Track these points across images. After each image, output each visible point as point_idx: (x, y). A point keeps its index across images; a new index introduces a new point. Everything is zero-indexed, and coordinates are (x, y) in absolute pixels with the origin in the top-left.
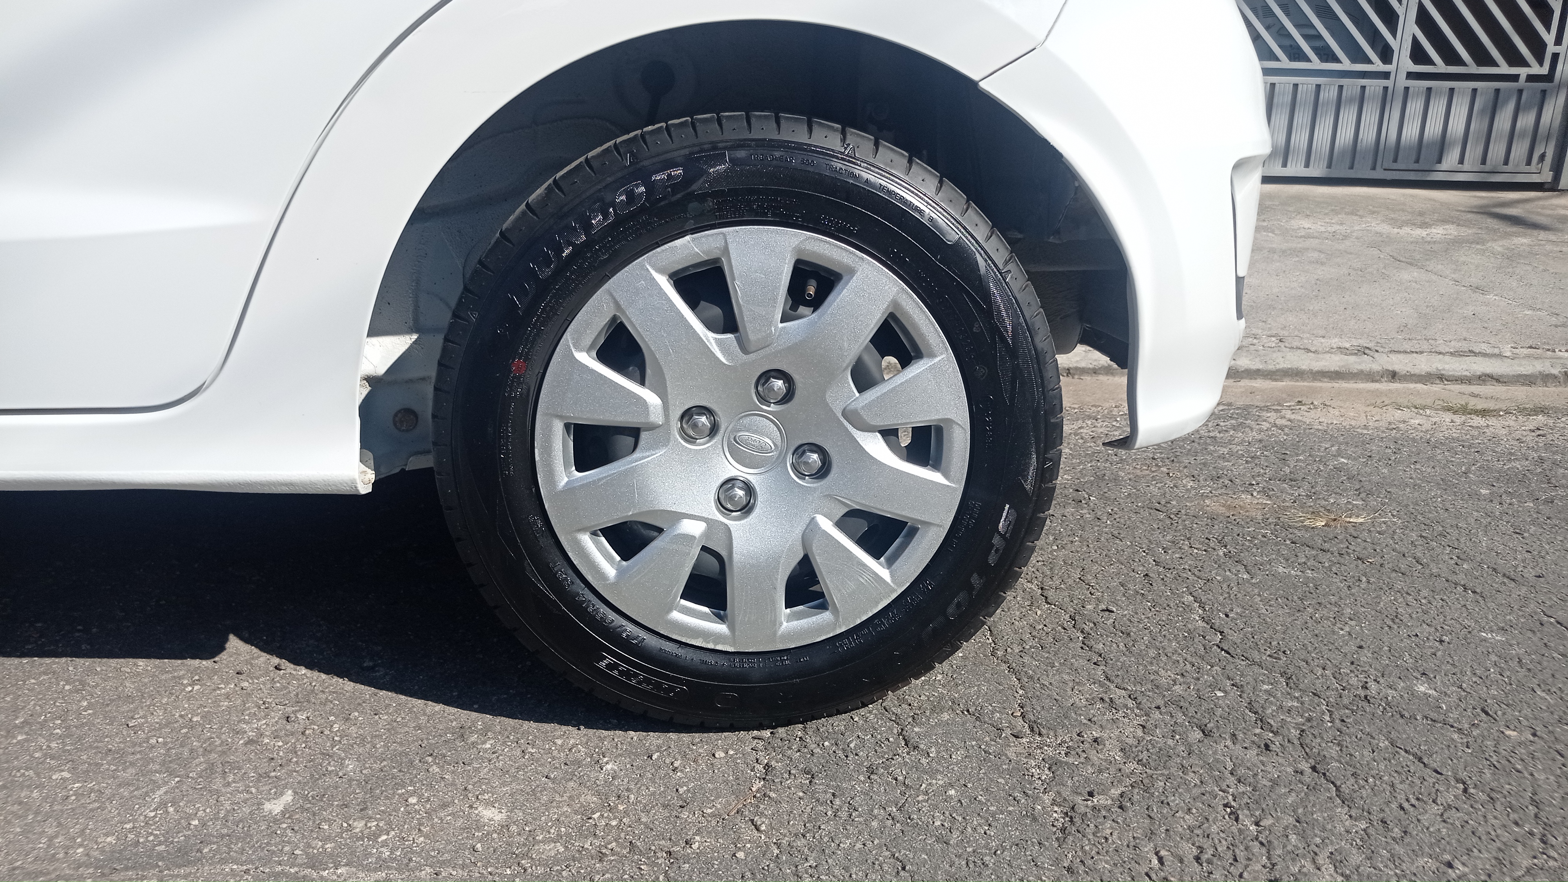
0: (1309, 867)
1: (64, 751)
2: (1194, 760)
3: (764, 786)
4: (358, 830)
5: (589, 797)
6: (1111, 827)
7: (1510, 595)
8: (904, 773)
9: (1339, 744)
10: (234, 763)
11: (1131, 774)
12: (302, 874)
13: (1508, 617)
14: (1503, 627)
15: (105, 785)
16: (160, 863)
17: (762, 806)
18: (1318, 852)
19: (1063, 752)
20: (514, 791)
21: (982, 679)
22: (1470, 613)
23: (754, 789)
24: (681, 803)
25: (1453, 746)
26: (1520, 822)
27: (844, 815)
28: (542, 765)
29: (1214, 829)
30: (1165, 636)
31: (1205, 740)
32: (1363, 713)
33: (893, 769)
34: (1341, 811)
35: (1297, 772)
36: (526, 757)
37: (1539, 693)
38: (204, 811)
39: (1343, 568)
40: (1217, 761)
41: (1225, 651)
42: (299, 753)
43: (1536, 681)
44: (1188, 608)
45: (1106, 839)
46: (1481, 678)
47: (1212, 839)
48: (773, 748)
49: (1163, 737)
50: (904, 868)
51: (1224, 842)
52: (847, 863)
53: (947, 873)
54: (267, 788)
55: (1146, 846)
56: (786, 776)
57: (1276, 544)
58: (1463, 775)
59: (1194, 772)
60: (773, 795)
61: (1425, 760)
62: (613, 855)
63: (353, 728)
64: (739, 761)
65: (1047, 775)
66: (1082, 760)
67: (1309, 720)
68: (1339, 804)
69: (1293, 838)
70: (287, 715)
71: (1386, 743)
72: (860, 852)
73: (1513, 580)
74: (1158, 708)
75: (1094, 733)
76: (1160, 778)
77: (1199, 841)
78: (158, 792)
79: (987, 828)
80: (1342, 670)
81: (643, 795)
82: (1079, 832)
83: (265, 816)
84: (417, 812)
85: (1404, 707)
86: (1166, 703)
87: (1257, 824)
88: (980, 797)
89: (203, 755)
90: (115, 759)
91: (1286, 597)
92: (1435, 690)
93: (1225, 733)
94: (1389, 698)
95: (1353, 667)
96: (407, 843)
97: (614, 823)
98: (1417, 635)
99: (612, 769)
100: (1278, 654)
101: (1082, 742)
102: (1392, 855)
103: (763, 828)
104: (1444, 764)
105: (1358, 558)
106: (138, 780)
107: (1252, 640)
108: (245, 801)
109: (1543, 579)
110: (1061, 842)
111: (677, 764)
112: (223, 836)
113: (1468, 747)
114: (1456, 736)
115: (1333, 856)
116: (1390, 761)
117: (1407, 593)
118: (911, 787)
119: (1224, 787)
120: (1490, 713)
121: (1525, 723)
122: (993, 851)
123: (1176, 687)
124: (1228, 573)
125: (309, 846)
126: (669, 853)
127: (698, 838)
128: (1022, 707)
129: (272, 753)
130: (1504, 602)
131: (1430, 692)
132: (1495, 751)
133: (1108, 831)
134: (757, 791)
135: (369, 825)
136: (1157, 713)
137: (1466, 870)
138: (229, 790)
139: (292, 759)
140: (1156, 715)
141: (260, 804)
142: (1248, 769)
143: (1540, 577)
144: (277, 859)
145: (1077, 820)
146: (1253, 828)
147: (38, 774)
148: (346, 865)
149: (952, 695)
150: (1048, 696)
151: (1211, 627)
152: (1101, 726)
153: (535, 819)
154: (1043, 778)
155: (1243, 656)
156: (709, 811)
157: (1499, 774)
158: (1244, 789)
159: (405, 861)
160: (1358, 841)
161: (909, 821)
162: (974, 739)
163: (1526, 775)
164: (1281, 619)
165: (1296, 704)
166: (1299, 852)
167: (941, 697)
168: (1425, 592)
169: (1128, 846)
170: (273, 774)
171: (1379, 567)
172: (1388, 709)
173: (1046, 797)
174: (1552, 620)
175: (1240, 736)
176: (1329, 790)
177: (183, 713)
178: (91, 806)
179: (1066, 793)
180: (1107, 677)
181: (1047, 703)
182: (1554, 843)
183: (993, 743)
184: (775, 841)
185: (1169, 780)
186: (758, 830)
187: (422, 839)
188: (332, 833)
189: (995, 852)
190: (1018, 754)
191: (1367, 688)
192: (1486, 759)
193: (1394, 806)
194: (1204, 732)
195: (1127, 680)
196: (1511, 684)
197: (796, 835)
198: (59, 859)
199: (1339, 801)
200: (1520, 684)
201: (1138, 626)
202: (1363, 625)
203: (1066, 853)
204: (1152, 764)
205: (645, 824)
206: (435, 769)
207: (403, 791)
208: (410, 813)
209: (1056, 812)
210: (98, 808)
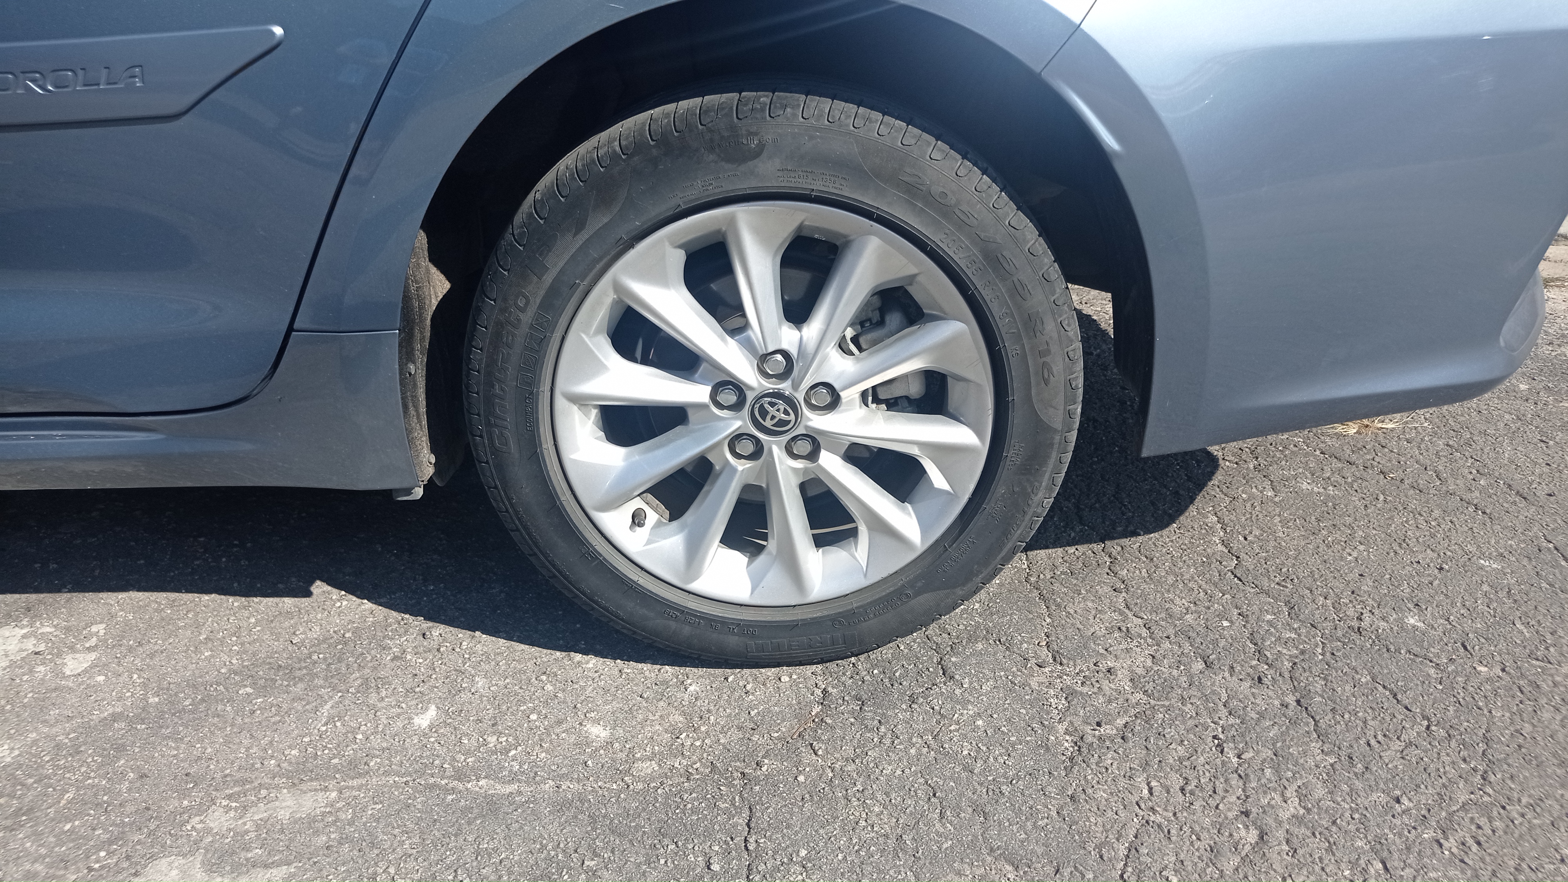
0: (1278, 798)
1: (243, 667)
2: (1194, 691)
3: (822, 710)
4: (491, 745)
5: (676, 716)
6: (1112, 758)
7: (1517, 517)
8: (940, 703)
9: (1325, 679)
10: (384, 678)
11: (1137, 705)
12: (451, 785)
13: (1510, 542)
14: (1502, 554)
15: (281, 699)
16: (337, 776)
17: (820, 731)
18: (1287, 787)
19: (1079, 682)
20: (615, 709)
21: (1014, 608)
22: (1474, 537)
23: (813, 714)
24: (752, 725)
25: (1427, 682)
26: (1468, 759)
27: (887, 742)
28: (636, 685)
29: (1202, 760)
30: (1184, 561)
31: (1206, 672)
32: (1353, 646)
33: (931, 698)
34: (1315, 746)
35: (1283, 705)
36: (623, 677)
37: (1518, 626)
38: (366, 725)
39: (1364, 484)
40: (1213, 692)
41: (1238, 578)
42: (437, 670)
43: (1518, 614)
44: (1211, 530)
45: (1107, 769)
46: (1469, 610)
47: (1198, 771)
48: (830, 673)
49: (1169, 667)
50: (934, 795)
51: (1207, 774)
52: (888, 789)
53: (970, 800)
54: (414, 702)
55: (1140, 777)
56: (840, 701)
57: (1306, 455)
58: (1429, 712)
59: (1191, 704)
60: (829, 721)
61: (1399, 697)
62: (698, 774)
63: (478, 646)
64: (801, 686)
65: (1063, 705)
66: (1095, 690)
67: (1303, 652)
68: (1314, 738)
69: (1268, 772)
70: (423, 632)
71: (1368, 677)
72: (899, 778)
73: (1525, 498)
74: (1168, 637)
75: (1108, 662)
76: (1161, 710)
77: (1186, 773)
78: (325, 707)
79: (1006, 758)
80: (1342, 600)
81: (721, 717)
82: (1084, 762)
83: (415, 730)
84: (538, 727)
85: (1392, 641)
86: (1176, 633)
87: (1239, 757)
88: (1003, 728)
89: (359, 670)
90: (286, 674)
91: (1305, 517)
92: (1424, 623)
93: (1224, 665)
94: (1380, 631)
95: (1352, 598)
96: (532, 758)
97: (698, 743)
98: (1419, 562)
99: (695, 690)
100: (1286, 582)
101: (1098, 672)
102: (1351, 790)
103: (820, 752)
104: (1415, 700)
105: (1381, 472)
106: (308, 695)
107: (1265, 566)
108: (398, 716)
109: (1554, 498)
110: (1068, 770)
111: (749, 687)
112: (383, 750)
113: (1440, 683)
114: (1432, 671)
115: (1300, 790)
116: (1367, 697)
117: (1420, 514)
118: (946, 716)
119: (1216, 719)
120: (1469, 648)
121: (1498, 658)
122: (1010, 780)
123: (1188, 616)
124: (1254, 490)
125: (454, 759)
126: (743, 774)
127: (766, 761)
128: (1047, 636)
129: (415, 669)
130: (1510, 524)
131: (1418, 624)
132: (1463, 688)
133: (1109, 762)
134: (816, 715)
135: (500, 740)
136: (1167, 642)
137: (1411, 805)
138: (383, 704)
139: (431, 675)
140: (1166, 645)
141: (410, 719)
142: (1240, 701)
143: (1550, 495)
144: (430, 772)
145: (1084, 750)
146: (1235, 760)
147: (227, 689)
148: (486, 777)
149: (987, 624)
150: (1072, 625)
151: (1229, 552)
152: (1116, 656)
153: (633, 737)
154: (1059, 708)
155: (1253, 583)
156: (776, 735)
157: (1462, 711)
158: (1233, 721)
159: (532, 775)
160: (1324, 775)
161: (941, 749)
162: (1002, 669)
163: (1486, 712)
164: (1296, 542)
165: (1293, 636)
166: (1271, 785)
167: (978, 626)
168: (1437, 513)
169: (1124, 777)
170: (417, 690)
171: (1398, 483)
172: (1377, 642)
173: (1060, 726)
174: (1551, 545)
175: (1238, 668)
176: (1307, 724)
177: (336, 629)
178: (273, 720)
179: (1078, 722)
180: (1127, 605)
181: (1070, 631)
182: (1492, 780)
183: (1019, 673)
184: (829, 764)
185: (1169, 712)
186: (816, 754)
187: (544, 755)
188: (471, 747)
189: (1012, 781)
190: (1040, 684)
191: (1361, 620)
192: (1454, 696)
193: (1362, 742)
194: (1206, 663)
195: (1144, 609)
196: (1495, 617)
197: (847, 760)
198: (257, 769)
199: (1315, 736)
200: (1504, 618)
201: (1161, 551)
202: (1371, 550)
203: (1071, 782)
204: (1156, 695)
205: (723, 745)
206: (549, 687)
207: (525, 707)
208: (532, 729)
209: (1067, 741)
210: (280, 721)
